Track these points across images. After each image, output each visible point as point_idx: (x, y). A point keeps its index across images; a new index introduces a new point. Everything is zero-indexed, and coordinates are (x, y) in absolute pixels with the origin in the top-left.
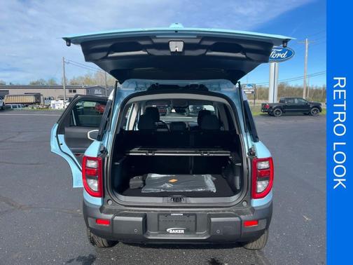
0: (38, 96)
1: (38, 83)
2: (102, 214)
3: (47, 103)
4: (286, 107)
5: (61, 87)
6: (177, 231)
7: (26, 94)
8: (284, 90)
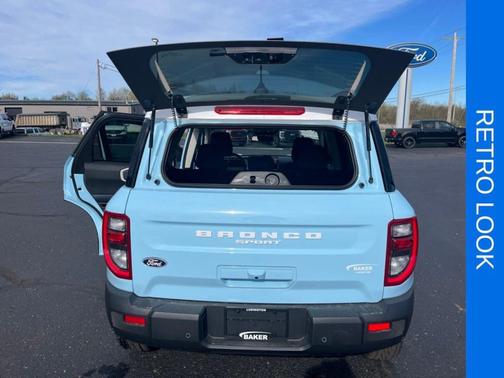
0: (63, 116)
1: (64, 97)
2: (134, 307)
3: (75, 126)
4: (421, 134)
5: (95, 104)
6: (255, 337)
7: (47, 113)
8: (419, 109)
